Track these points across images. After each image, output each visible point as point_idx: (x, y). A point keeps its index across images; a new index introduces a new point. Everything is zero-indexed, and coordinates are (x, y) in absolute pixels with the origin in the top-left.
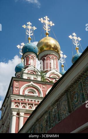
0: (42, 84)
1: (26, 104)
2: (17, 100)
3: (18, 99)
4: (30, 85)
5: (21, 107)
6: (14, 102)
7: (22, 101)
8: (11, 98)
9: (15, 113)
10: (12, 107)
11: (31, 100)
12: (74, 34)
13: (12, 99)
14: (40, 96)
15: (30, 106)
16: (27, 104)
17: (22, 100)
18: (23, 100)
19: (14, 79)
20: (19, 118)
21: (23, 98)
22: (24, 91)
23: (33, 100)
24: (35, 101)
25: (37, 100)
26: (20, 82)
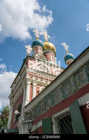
2: (31, 73)
5: (34, 78)
6: (29, 74)
7: (35, 75)
8: (27, 70)
9: (29, 83)
10: (27, 78)
11: (42, 75)
12: (64, 43)
13: (27, 72)
15: (41, 79)
16: (39, 77)
17: (35, 73)
19: (28, 57)
20: (32, 87)
23: (44, 75)
25: (46, 76)
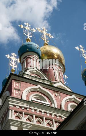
0: (54, 91)
1: (32, 116)
2: (18, 107)
3: (20, 107)
4: (37, 89)
6: (13, 111)
7: (25, 110)
8: (9, 103)
10: (10, 118)
11: (40, 111)
12: (81, 46)
13: (10, 106)
14: (53, 106)
15: (38, 119)
16: (34, 116)
17: (26, 108)
18: (28, 109)
21: (27, 106)
22: (28, 96)
23: (43, 111)
24: (45, 112)
25: (48, 112)
26: (21, 82)
